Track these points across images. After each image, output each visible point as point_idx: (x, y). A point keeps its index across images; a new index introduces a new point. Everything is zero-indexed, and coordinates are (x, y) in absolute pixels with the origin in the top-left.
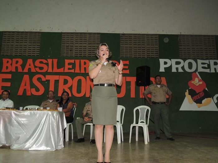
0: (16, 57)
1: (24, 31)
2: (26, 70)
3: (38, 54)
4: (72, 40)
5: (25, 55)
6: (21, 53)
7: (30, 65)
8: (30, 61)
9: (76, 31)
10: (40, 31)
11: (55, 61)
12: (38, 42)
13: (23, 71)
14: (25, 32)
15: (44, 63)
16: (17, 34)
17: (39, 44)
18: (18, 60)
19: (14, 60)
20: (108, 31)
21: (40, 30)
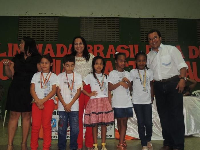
0: (97, 43)
1: (102, 16)
2: (108, 56)
3: (118, 40)
4: (150, 26)
5: (105, 41)
6: (101, 39)
7: (112, 51)
8: (111, 47)
9: (153, 16)
10: (118, 17)
11: (136, 47)
12: (117, 27)
13: (105, 57)
14: (104, 17)
15: (126, 48)
16: (95, 19)
17: (118, 30)
18: (99, 46)
19: (95, 46)
20: (185, 17)
21: (118, 15)
